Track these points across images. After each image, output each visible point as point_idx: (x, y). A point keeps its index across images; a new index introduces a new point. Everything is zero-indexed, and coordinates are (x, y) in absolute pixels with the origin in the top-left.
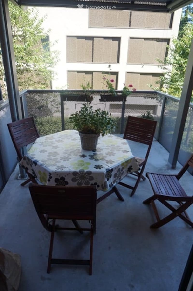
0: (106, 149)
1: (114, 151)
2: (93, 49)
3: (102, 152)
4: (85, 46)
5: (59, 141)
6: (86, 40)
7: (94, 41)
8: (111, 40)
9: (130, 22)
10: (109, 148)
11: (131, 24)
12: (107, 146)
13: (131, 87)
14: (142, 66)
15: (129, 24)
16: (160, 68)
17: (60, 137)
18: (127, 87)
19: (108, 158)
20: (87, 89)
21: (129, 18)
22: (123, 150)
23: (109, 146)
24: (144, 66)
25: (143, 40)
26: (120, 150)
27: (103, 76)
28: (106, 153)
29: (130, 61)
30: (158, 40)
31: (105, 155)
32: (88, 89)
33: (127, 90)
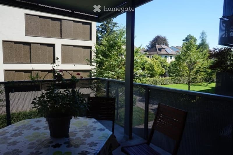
0: (80, 131)
1: (90, 132)
2: (30, 52)
3: (77, 136)
4: (23, 50)
5: (15, 135)
6: (23, 45)
7: (31, 46)
8: (47, 46)
9: (61, 34)
10: (83, 129)
11: (62, 35)
12: (79, 129)
13: (79, 76)
14: (74, 65)
15: (60, 36)
16: (89, 66)
17: (16, 130)
18: (74, 76)
19: (89, 141)
20: (36, 79)
21: (60, 31)
22: (99, 129)
23: (82, 128)
24: (76, 65)
25: (72, 47)
26: (96, 130)
27: (52, 67)
28: (82, 136)
29: (64, 62)
30: (83, 47)
31: (82, 138)
32: (38, 79)
33: (75, 78)
